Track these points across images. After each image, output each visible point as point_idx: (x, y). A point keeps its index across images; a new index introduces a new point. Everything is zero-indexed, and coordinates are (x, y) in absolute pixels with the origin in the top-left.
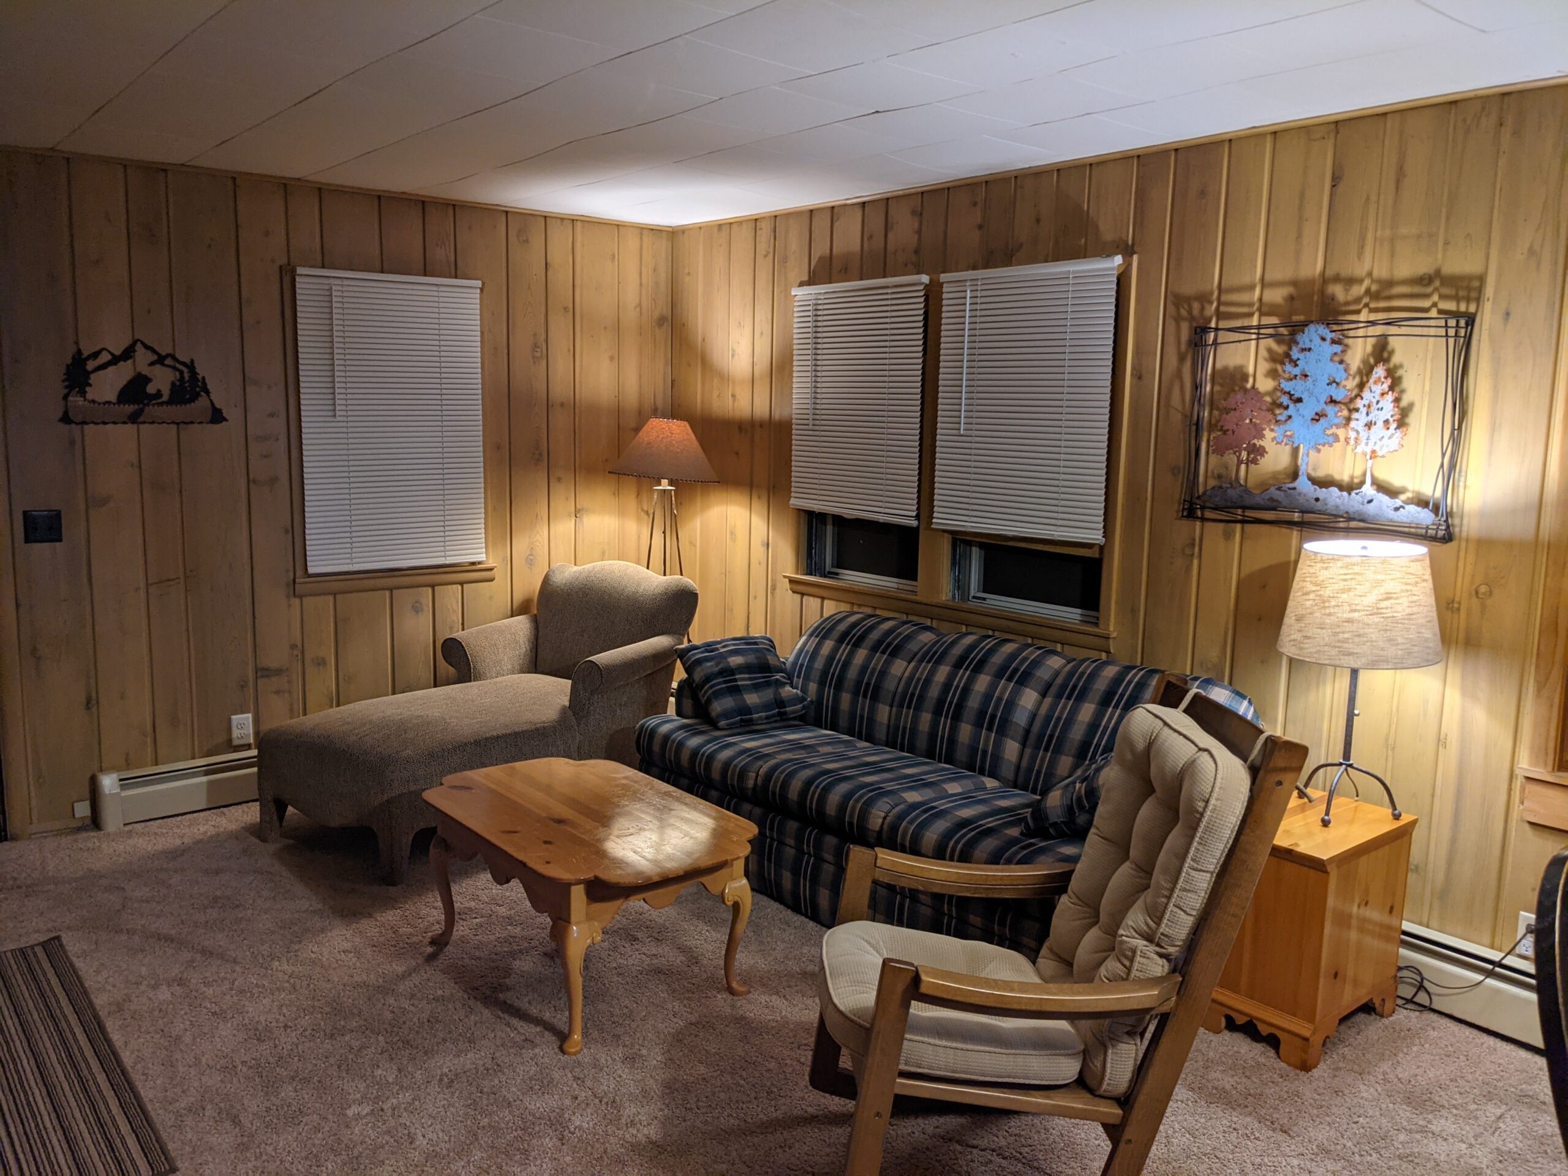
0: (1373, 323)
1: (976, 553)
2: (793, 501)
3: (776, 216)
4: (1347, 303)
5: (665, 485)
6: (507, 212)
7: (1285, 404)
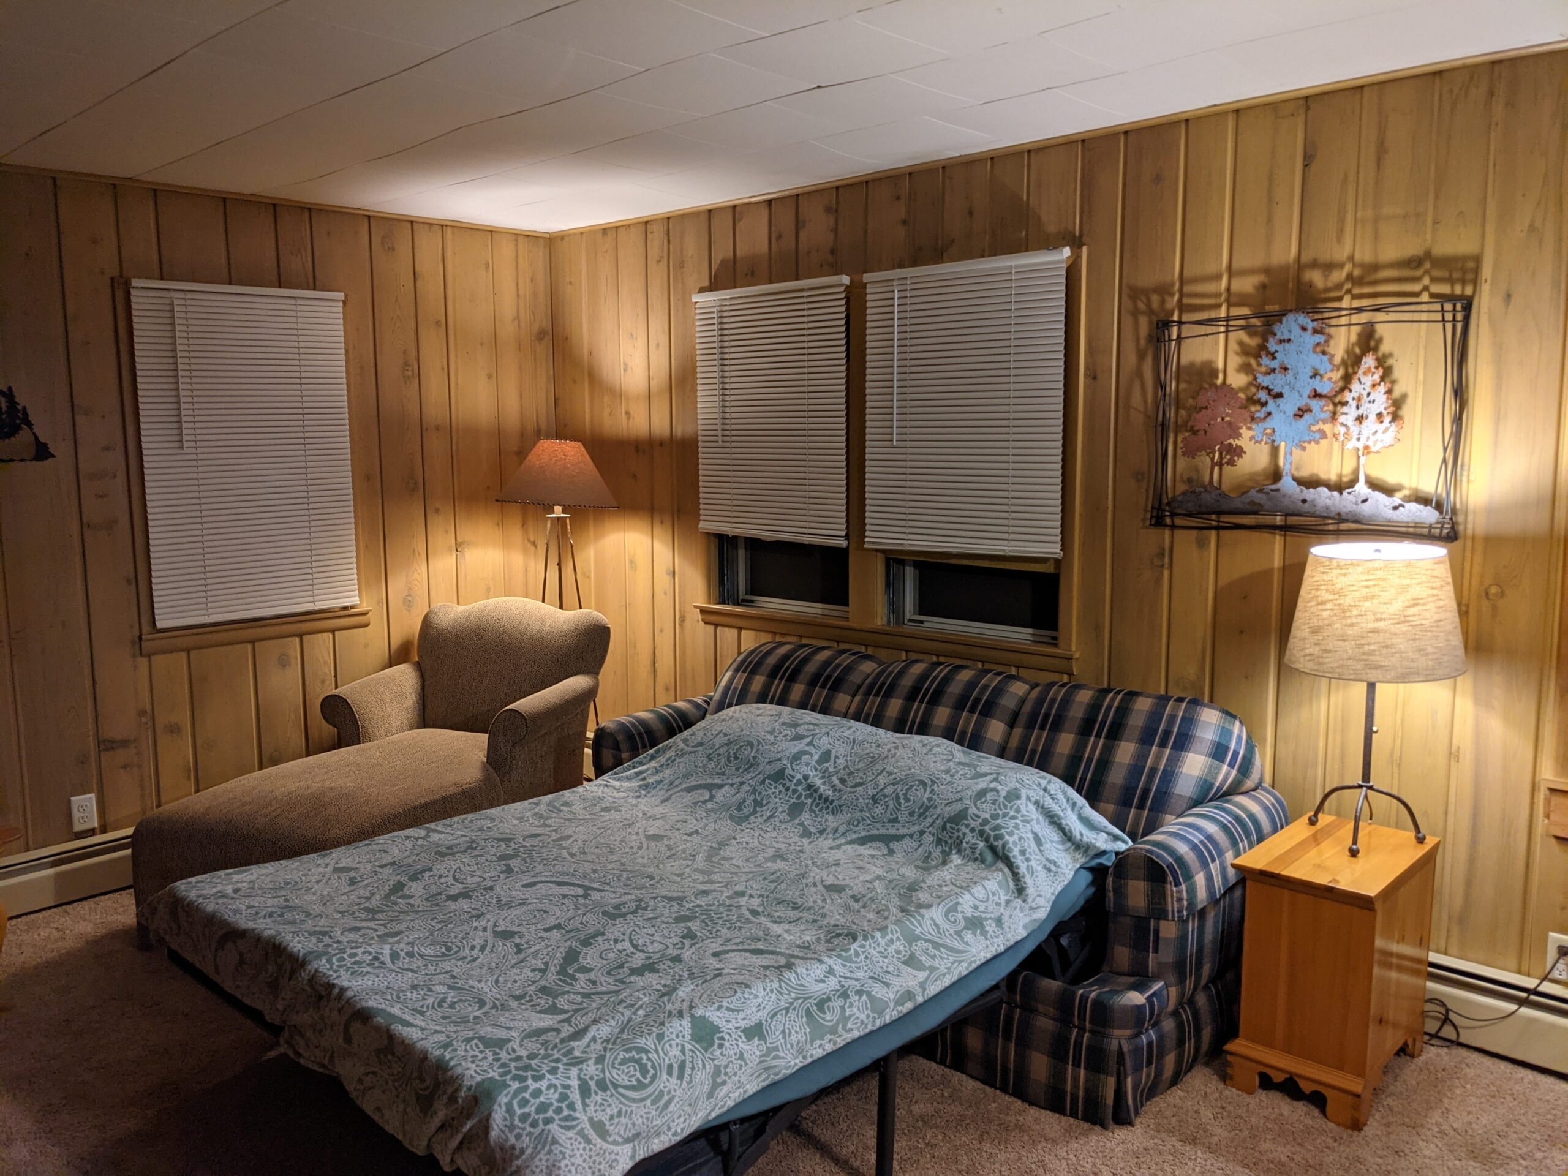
0: (1360, 310)
1: (910, 572)
2: (702, 525)
3: (669, 218)
4: (1327, 290)
5: (558, 512)
6: (369, 217)
7: (1263, 399)
